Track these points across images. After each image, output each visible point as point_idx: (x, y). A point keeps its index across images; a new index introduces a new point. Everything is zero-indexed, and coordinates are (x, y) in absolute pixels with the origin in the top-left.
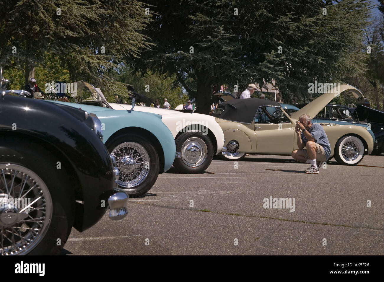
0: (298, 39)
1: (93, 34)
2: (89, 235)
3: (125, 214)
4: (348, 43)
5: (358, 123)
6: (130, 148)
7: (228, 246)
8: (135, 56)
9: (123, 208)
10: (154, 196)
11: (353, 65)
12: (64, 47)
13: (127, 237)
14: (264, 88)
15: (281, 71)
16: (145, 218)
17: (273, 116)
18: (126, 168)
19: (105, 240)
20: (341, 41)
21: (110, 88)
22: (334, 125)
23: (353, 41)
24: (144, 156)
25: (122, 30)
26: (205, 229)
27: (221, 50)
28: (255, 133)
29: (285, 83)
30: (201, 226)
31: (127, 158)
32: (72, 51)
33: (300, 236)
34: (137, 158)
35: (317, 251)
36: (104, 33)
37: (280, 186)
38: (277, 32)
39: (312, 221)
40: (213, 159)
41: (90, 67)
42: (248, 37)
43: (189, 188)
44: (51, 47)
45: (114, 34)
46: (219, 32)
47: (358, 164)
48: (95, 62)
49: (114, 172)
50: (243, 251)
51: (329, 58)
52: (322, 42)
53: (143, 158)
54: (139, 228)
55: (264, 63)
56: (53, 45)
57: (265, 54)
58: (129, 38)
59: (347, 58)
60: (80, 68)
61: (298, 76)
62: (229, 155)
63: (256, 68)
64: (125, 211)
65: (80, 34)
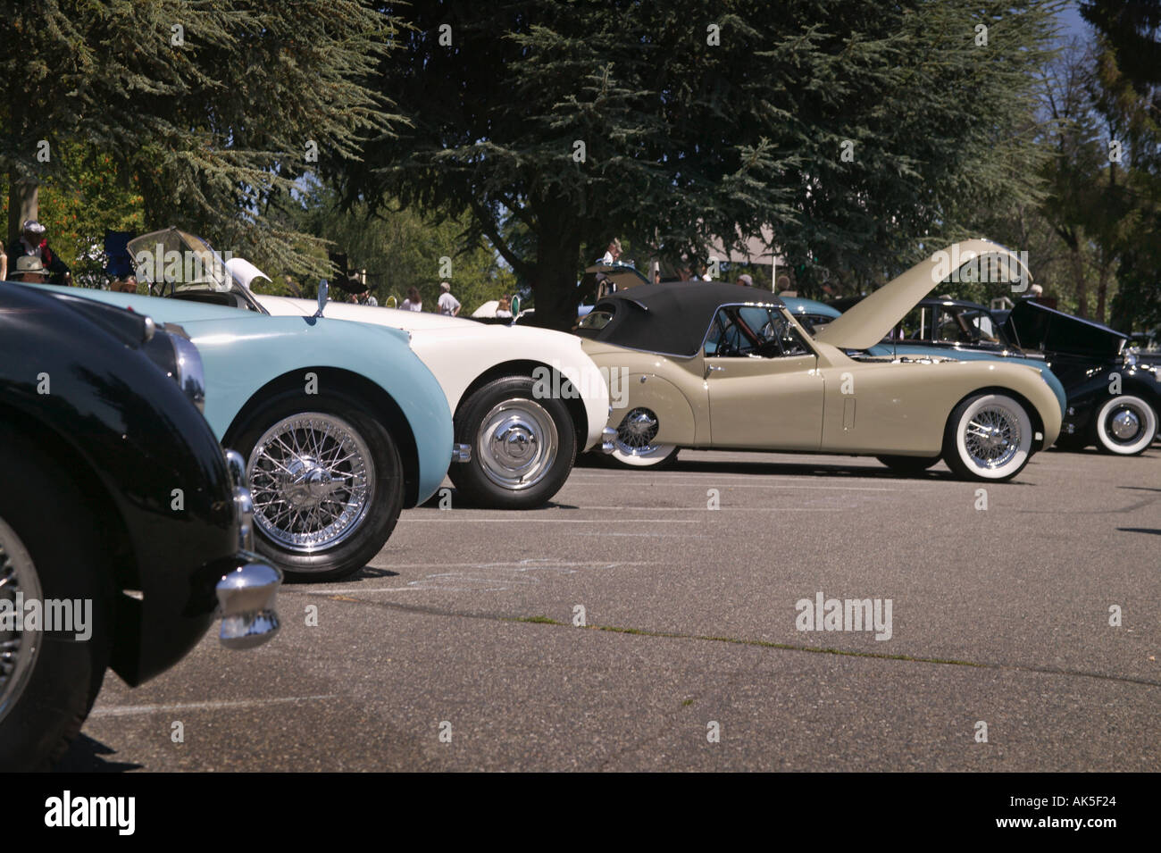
0: (838, 102)
1: (215, 86)
2: (172, 696)
3: (269, 631)
4: (990, 115)
5: (1017, 356)
6: (315, 431)
7: (597, 726)
8: (345, 154)
9: (264, 611)
10: (387, 578)
11: (1004, 181)
12: (126, 126)
13: (292, 703)
14: (739, 251)
15: (788, 201)
16: (353, 643)
17: (760, 335)
18: (302, 492)
19: (223, 709)
20: (967, 108)
21: (269, 251)
22: (943, 361)
23: (1002, 109)
24: (357, 456)
25: (305, 76)
26: (534, 676)
27: (607, 136)
28: (706, 385)
29: (800, 235)
30: (523, 665)
31: (305, 461)
32: (149, 136)
33: (819, 693)
34: (336, 462)
35: (864, 736)
36: (249, 83)
37: (774, 546)
38: (774, 84)
39: (860, 647)
40: (575, 466)
41: (205, 188)
42: (690, 96)
43: (498, 552)
44: (86, 125)
45: (280, 88)
46: (600, 82)
47: (1013, 479)
48: (222, 171)
49: (238, 503)
50: (640, 740)
51: (932, 161)
52: (910, 113)
53: (354, 463)
54: (332, 674)
55: (738, 175)
56: (91, 120)
57: (740, 147)
58: (327, 98)
59: (984, 161)
60: (175, 191)
61: (840, 214)
62: (627, 454)
63: (712, 191)
64: (271, 620)
65: (174, 87)
